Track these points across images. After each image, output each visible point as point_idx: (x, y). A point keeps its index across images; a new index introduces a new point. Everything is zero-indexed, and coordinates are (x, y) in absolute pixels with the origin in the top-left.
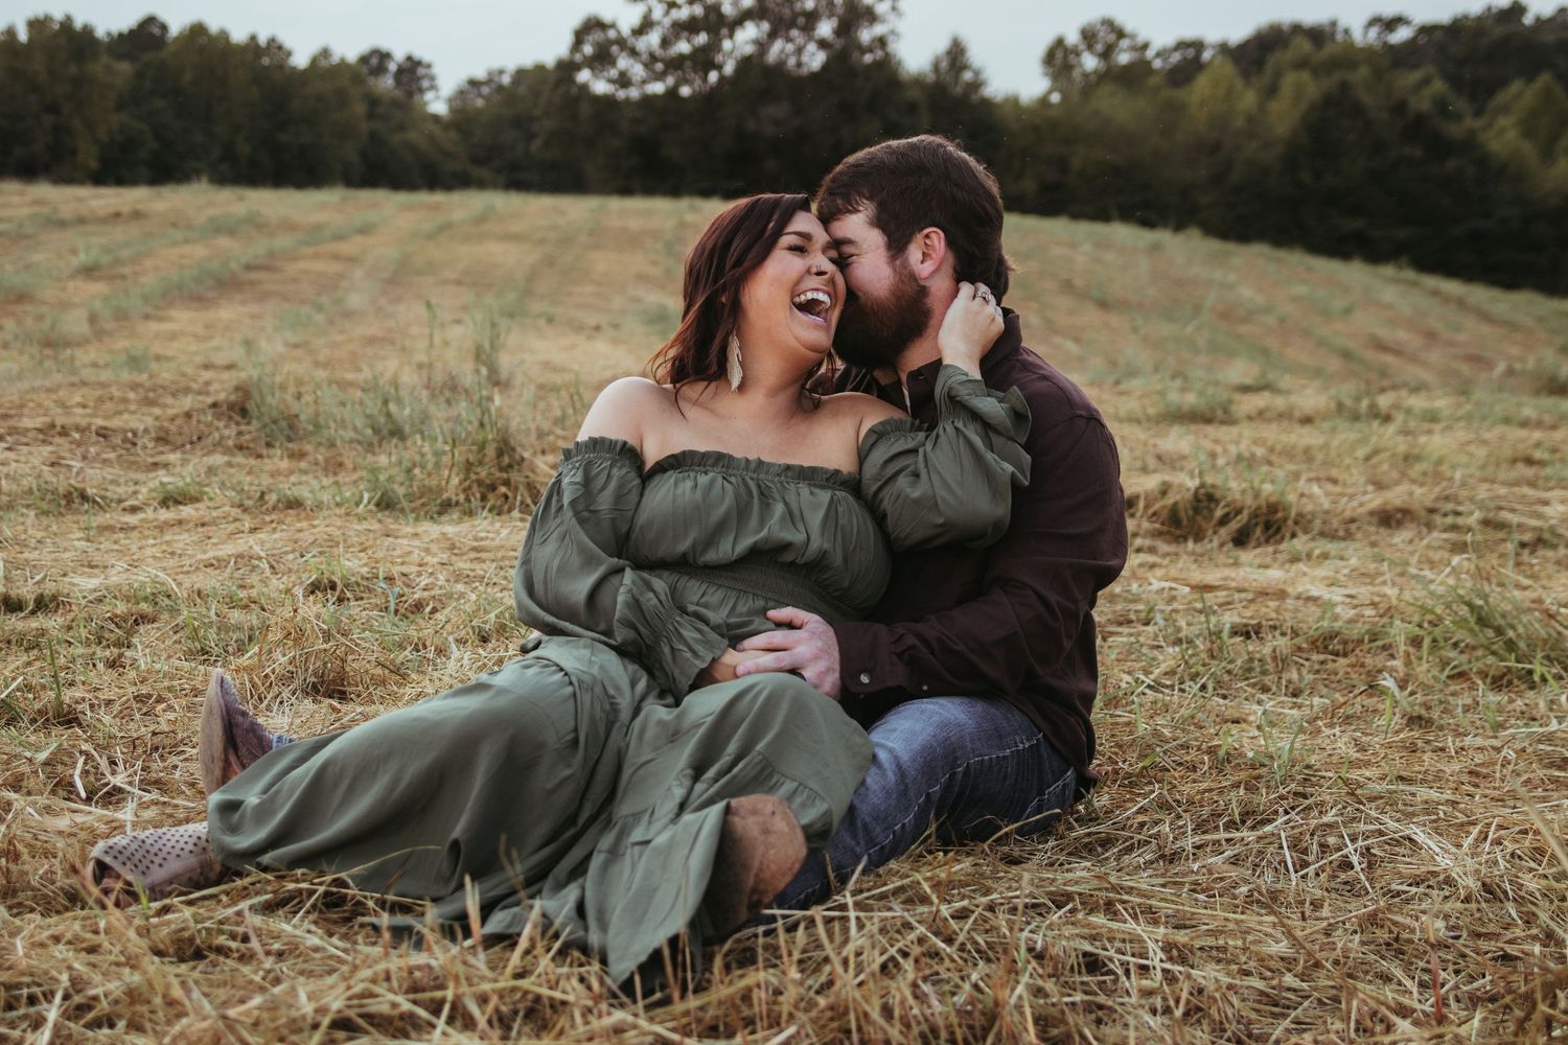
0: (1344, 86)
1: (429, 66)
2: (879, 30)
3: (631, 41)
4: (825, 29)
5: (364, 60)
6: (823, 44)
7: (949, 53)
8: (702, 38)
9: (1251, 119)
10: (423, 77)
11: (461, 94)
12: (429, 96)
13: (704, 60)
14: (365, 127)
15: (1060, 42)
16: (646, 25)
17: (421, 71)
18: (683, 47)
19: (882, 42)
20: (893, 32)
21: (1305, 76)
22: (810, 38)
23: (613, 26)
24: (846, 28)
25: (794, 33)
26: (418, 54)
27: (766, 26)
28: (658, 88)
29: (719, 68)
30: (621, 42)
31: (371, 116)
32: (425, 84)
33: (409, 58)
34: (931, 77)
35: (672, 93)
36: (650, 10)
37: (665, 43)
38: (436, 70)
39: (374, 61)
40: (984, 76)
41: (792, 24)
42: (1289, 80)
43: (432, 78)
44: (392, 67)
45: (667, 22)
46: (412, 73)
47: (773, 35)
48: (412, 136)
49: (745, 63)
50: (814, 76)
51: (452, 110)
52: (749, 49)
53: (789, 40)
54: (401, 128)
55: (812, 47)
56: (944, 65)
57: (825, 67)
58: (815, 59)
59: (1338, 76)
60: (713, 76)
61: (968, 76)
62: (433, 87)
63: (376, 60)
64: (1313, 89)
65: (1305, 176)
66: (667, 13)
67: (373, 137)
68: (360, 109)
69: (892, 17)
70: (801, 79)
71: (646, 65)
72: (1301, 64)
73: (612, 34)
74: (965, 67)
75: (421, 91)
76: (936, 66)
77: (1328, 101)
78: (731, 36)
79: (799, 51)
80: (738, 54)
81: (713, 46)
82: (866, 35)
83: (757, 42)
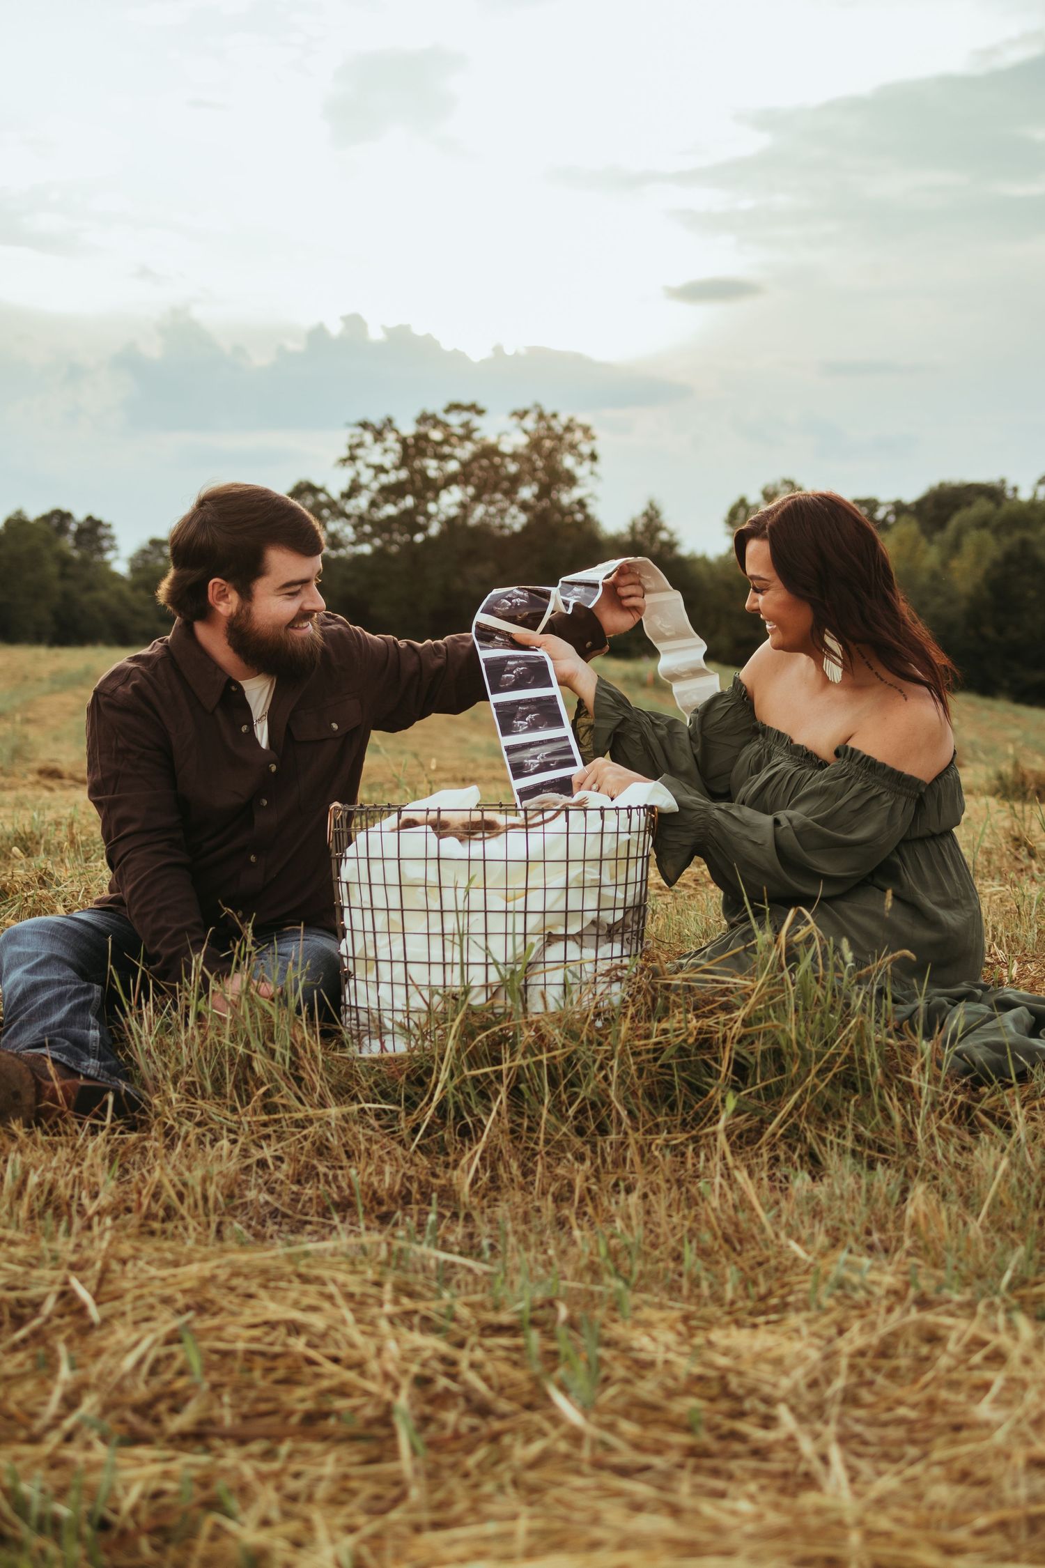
0: (1024, 544)
1: (109, 526)
2: (577, 493)
3: (342, 504)
4: (527, 493)
5: (46, 519)
6: (524, 507)
7: (646, 514)
8: (409, 501)
9: (934, 576)
10: (104, 537)
11: (144, 552)
12: (109, 556)
13: (408, 521)
14: (58, 586)
15: (742, 503)
16: (354, 489)
17: (102, 531)
18: (390, 510)
19: (581, 504)
20: (591, 495)
21: (986, 534)
22: (512, 502)
23: (322, 490)
24: (545, 492)
25: (498, 496)
26: (98, 516)
27: (471, 490)
28: (366, 549)
29: (423, 528)
30: (331, 505)
31: (63, 576)
32: (105, 544)
33: (90, 519)
34: (628, 538)
35: (379, 552)
36: (358, 474)
37: (373, 504)
38: (115, 531)
39: (55, 521)
40: (677, 537)
41: (495, 488)
42: (971, 540)
43: (112, 538)
44: (73, 527)
45: (375, 486)
46: (93, 532)
47: (477, 498)
48: (102, 595)
49: (451, 525)
50: (515, 536)
51: (135, 570)
52: (454, 511)
53: (491, 503)
54: (90, 587)
55: (514, 510)
56: (640, 527)
57: (526, 529)
58: (517, 520)
59: (1018, 535)
60: (419, 538)
61: (663, 536)
62: (113, 547)
63: (60, 519)
64: (995, 547)
65: (989, 632)
66: (376, 476)
67: (66, 596)
68: (53, 569)
69: (590, 480)
70: (504, 538)
71: (355, 527)
72: (983, 523)
73: (322, 497)
74: (659, 528)
75: (101, 551)
76: (633, 529)
77: (1009, 558)
78: (436, 498)
79: (502, 512)
80: (442, 517)
81: (419, 509)
82: (567, 498)
83: (462, 506)
